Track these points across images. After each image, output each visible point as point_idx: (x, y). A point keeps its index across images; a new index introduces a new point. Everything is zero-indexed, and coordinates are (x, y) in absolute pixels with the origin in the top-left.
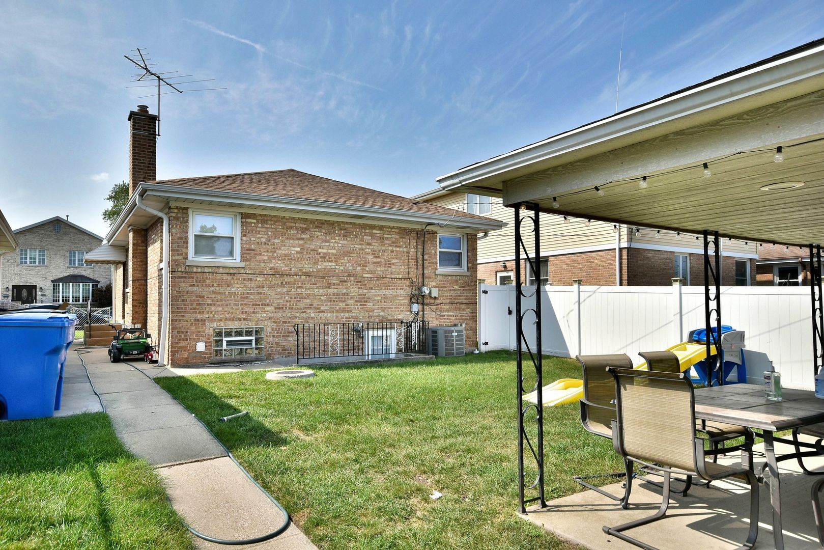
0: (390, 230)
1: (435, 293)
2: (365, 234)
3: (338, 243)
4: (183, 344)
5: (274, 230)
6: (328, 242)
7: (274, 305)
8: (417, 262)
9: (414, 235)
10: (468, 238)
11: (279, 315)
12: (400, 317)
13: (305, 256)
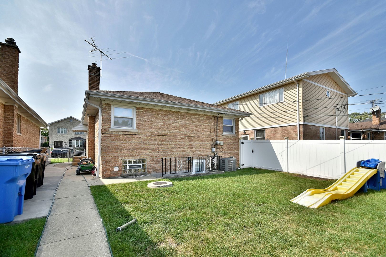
0: (203, 116)
1: (222, 143)
2: (192, 118)
3: (180, 121)
4: (108, 167)
5: (151, 115)
6: (176, 121)
7: (151, 149)
8: (214, 130)
9: (213, 118)
10: (235, 120)
11: (154, 154)
12: (207, 154)
13: (166, 127)
